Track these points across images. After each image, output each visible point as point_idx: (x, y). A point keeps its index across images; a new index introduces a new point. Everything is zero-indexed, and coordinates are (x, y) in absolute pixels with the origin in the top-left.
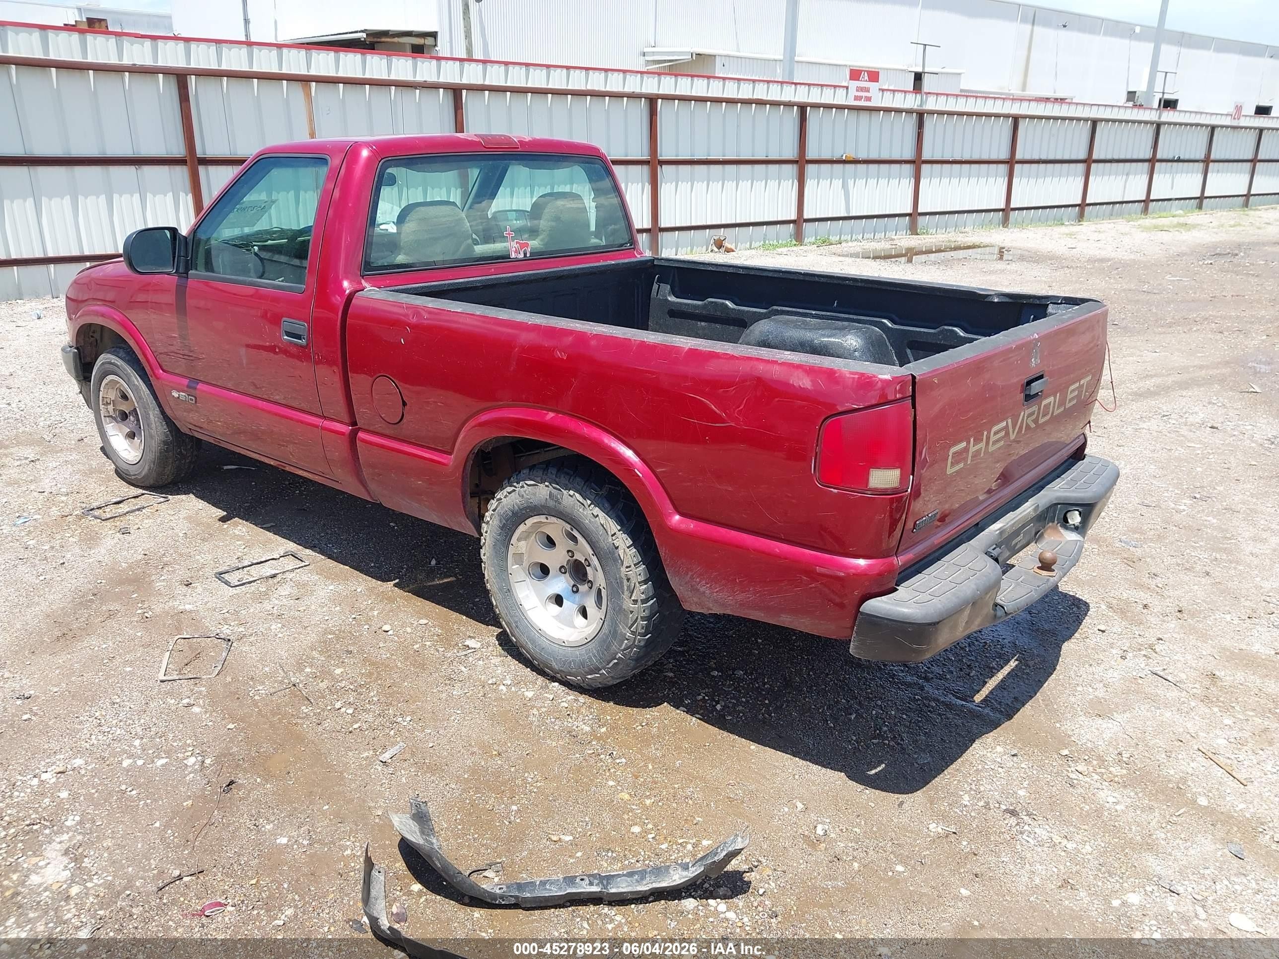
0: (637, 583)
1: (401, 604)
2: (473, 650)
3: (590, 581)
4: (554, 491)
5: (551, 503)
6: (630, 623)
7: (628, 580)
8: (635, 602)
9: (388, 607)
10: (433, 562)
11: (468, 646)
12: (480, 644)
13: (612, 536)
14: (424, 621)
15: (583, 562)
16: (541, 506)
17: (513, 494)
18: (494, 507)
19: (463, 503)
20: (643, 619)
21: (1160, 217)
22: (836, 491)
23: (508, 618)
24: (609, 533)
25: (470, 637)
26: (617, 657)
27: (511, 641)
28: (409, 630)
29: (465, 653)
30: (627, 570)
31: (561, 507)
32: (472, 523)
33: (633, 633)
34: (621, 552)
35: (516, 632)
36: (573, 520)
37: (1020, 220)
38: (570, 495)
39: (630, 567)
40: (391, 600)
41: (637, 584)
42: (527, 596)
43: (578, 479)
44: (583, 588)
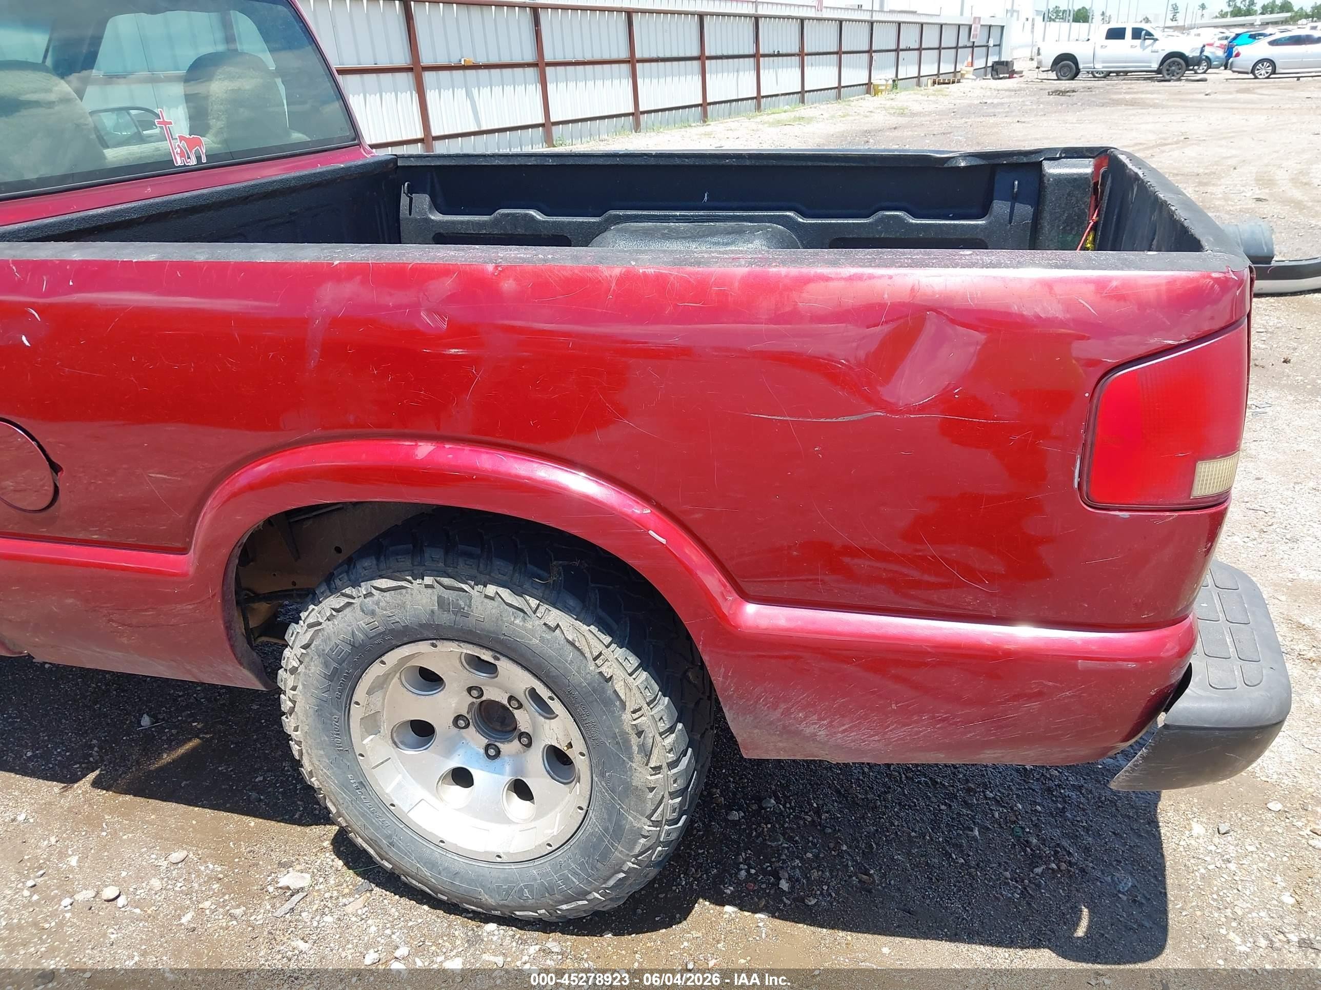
0: (657, 736)
1: (117, 826)
2: (301, 895)
3: (522, 735)
4: (447, 594)
5: (445, 618)
6: (650, 807)
7: (639, 734)
8: (657, 769)
9: (93, 842)
10: (146, 721)
11: (288, 888)
12: (308, 876)
13: (595, 659)
14: (176, 856)
15: (505, 702)
16: (421, 625)
17: (347, 611)
18: (305, 639)
19: (229, 639)
20: (673, 795)
21: (773, 113)
22: (1125, 514)
23: (371, 832)
24: (588, 655)
25: (281, 865)
26: (625, 868)
27: (381, 867)
28: (156, 883)
29: (288, 906)
30: (635, 716)
31: (471, 622)
32: (251, 670)
33: (656, 824)
34: (619, 687)
35: (392, 853)
36: (502, 642)
37: (650, 123)
38: (487, 597)
39: (640, 709)
40: (94, 822)
41: (658, 738)
42: (400, 786)
43: (498, 563)
44: (510, 748)
